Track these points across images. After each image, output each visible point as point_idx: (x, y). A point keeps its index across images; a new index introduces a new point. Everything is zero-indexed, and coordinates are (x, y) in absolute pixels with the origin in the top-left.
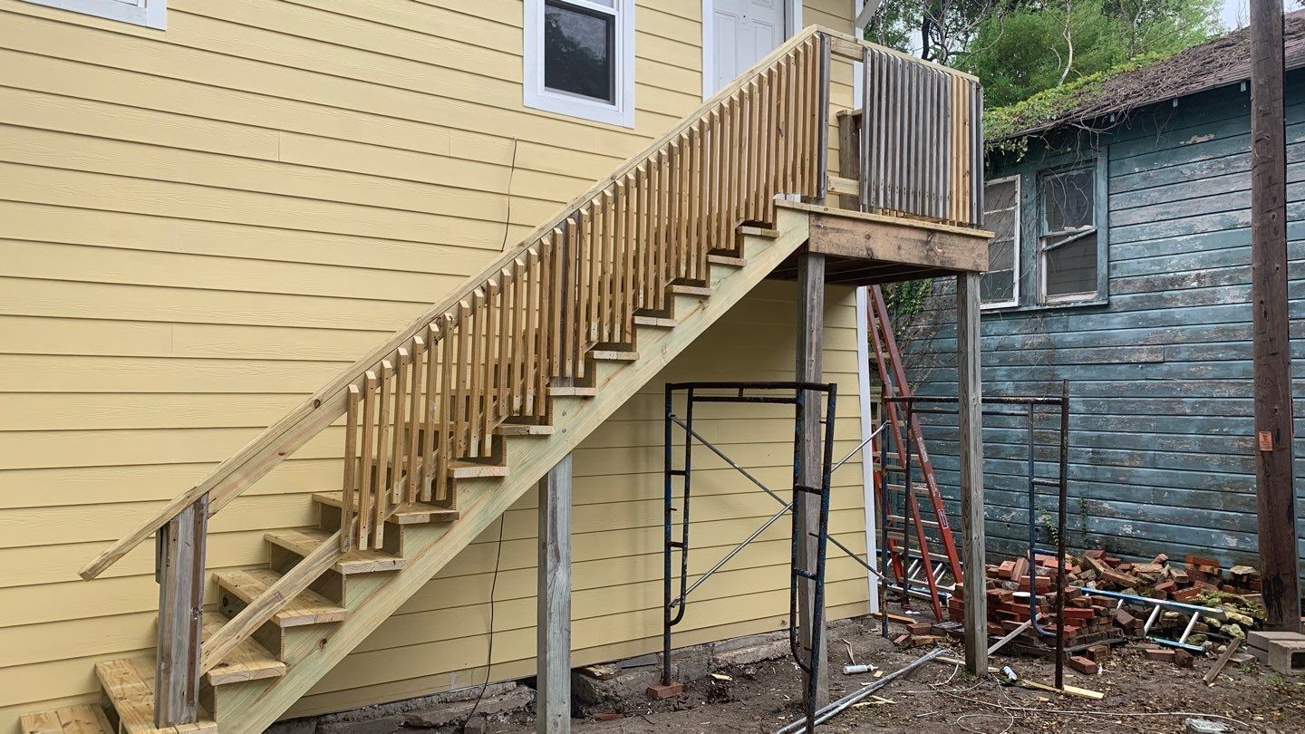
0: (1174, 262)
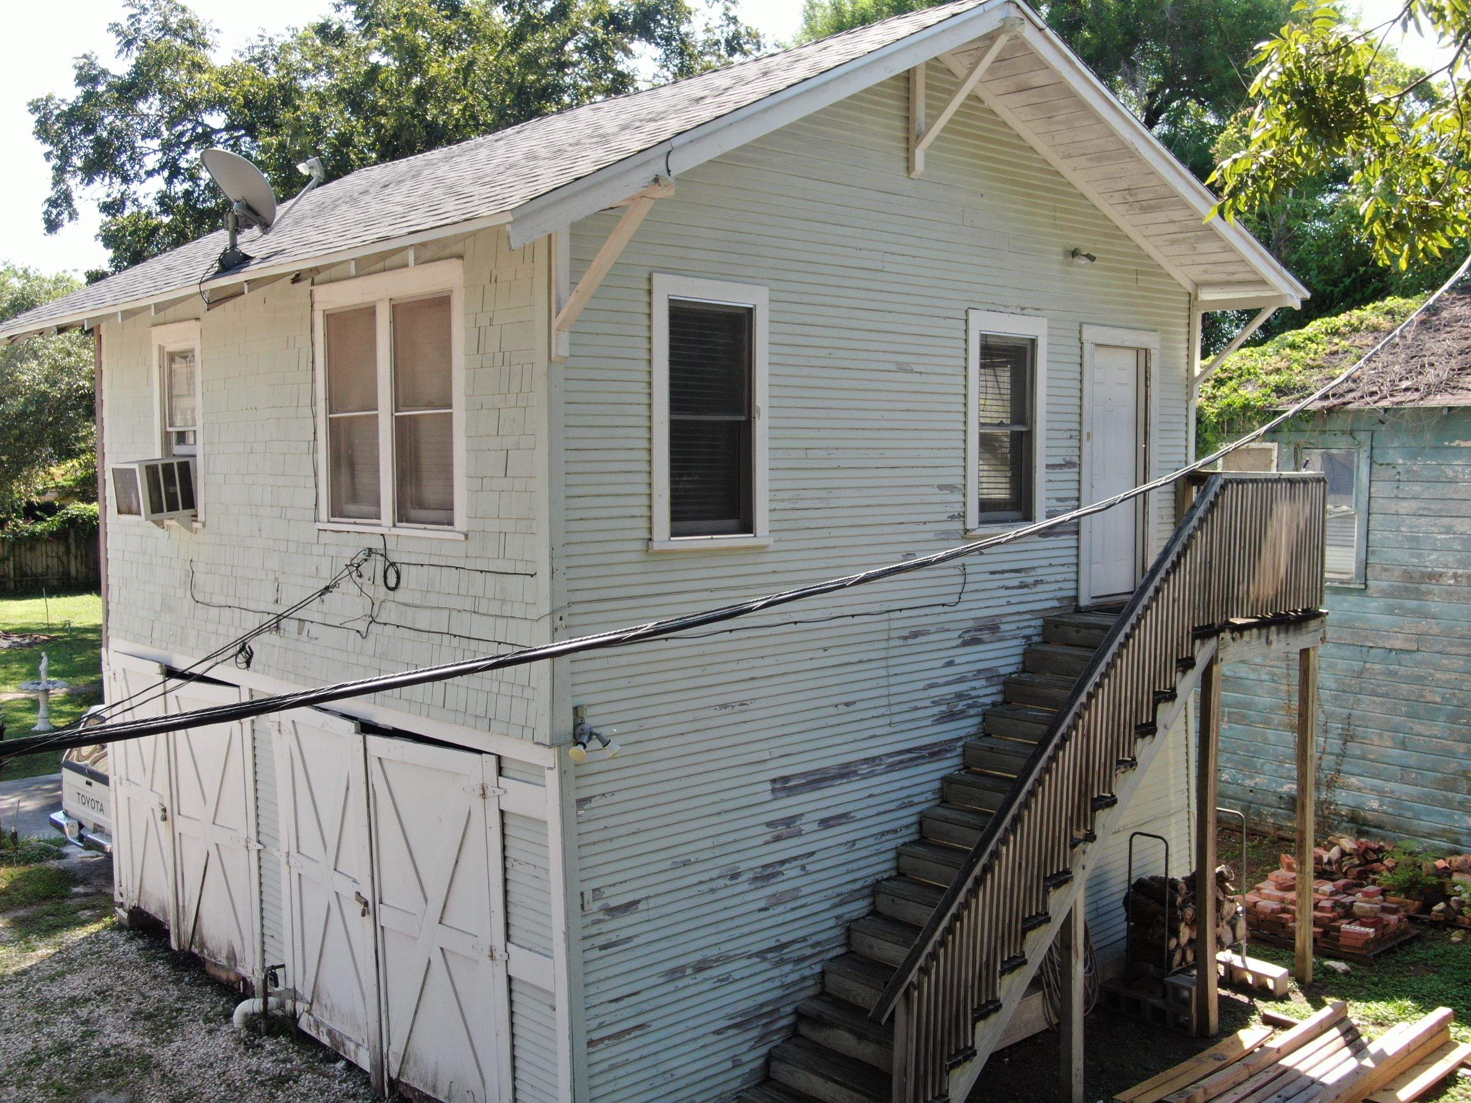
0: (1433, 557)
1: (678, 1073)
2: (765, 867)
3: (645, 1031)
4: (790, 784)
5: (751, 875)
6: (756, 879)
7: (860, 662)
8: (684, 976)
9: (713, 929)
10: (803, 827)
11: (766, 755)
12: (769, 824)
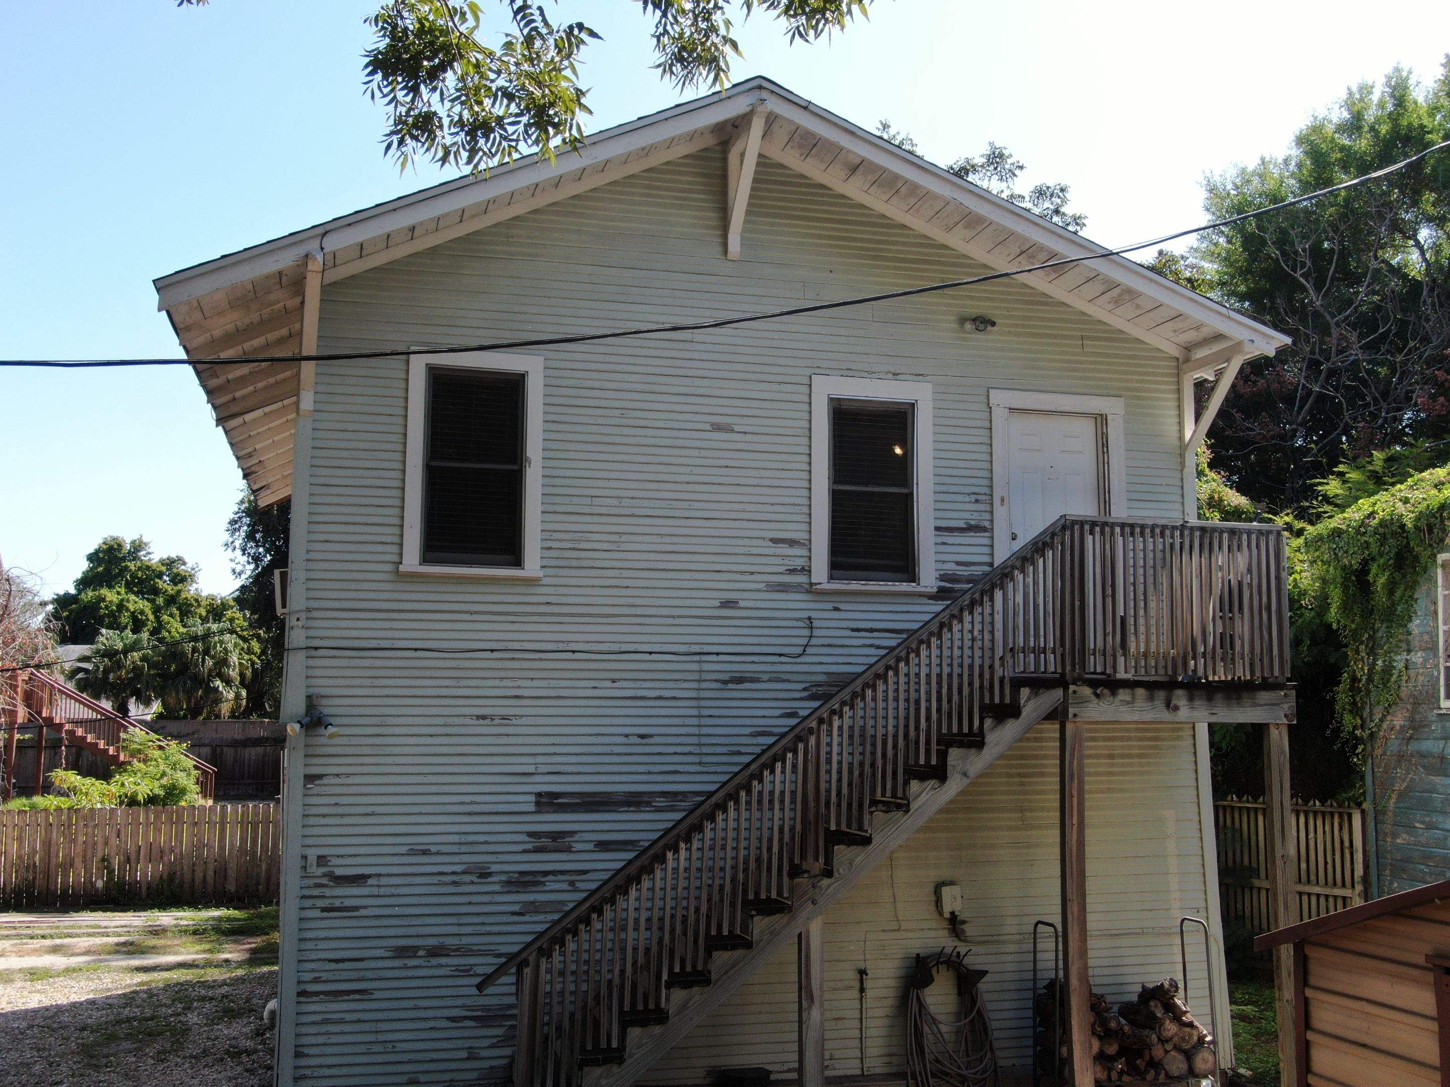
1: (400, 1046)
2: (521, 873)
3: (366, 997)
4: (560, 801)
5: (504, 878)
6: (508, 883)
7: (660, 698)
8: (415, 956)
9: (453, 920)
10: (573, 845)
11: (531, 769)
12: (530, 834)
